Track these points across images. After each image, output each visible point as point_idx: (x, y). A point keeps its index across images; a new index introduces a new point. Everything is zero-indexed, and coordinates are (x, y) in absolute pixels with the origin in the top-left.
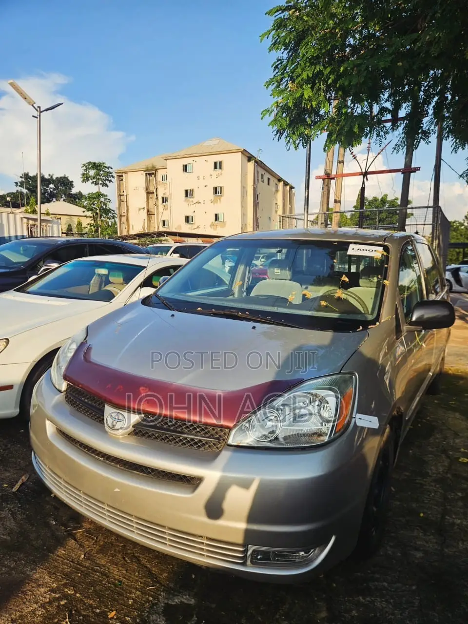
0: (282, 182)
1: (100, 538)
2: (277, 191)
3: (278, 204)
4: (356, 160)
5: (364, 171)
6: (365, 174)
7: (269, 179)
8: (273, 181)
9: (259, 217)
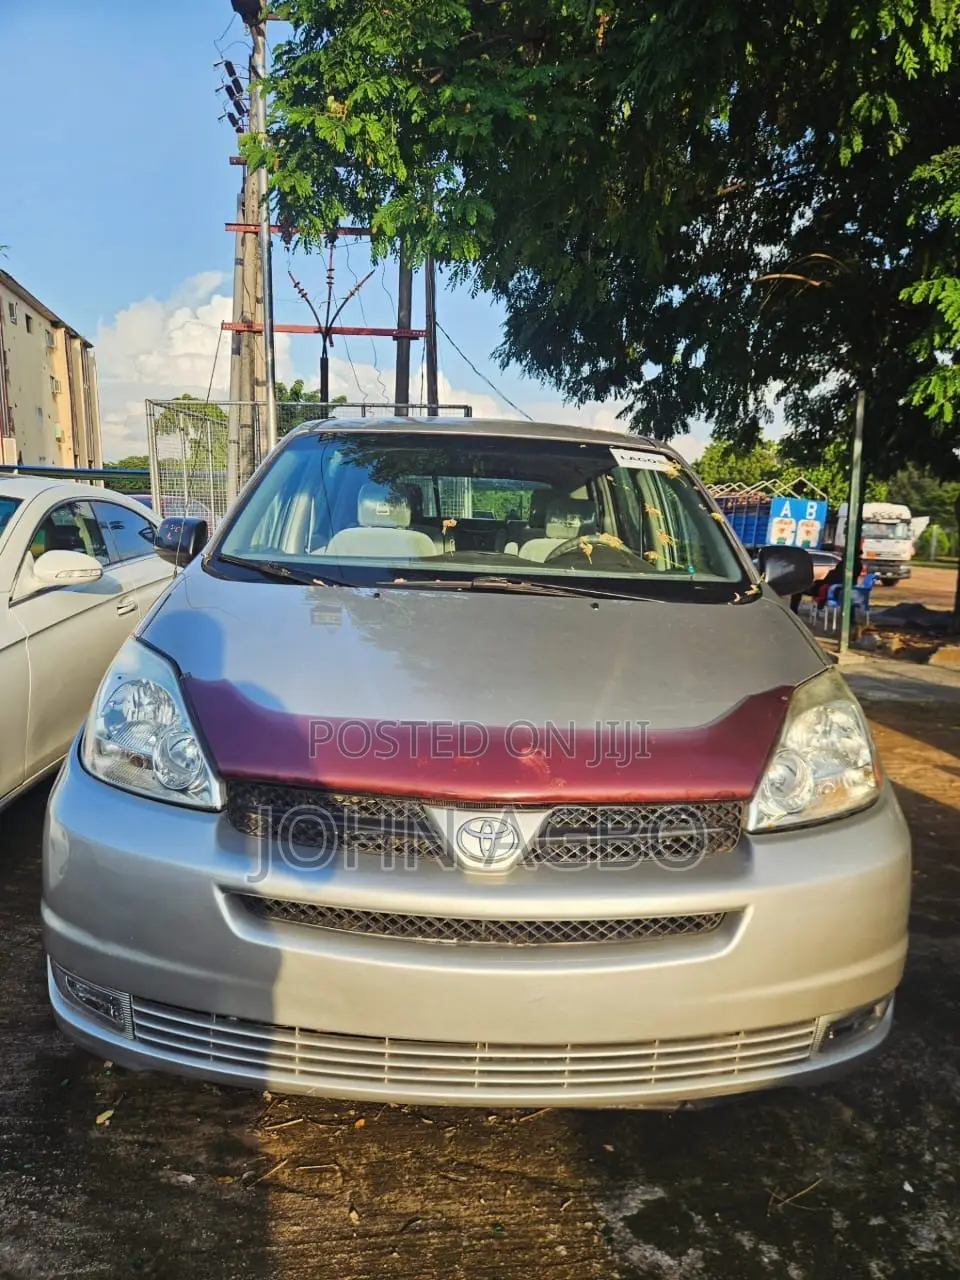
0: (63, 330)
1: (343, 1162)
2: (51, 349)
3: (57, 377)
4: (307, 300)
5: (323, 325)
6: (327, 333)
7: (28, 318)
8: (40, 325)
9: (13, 406)
